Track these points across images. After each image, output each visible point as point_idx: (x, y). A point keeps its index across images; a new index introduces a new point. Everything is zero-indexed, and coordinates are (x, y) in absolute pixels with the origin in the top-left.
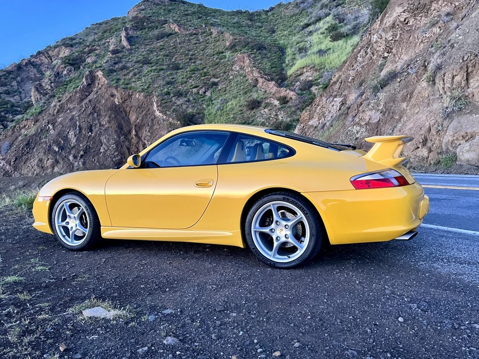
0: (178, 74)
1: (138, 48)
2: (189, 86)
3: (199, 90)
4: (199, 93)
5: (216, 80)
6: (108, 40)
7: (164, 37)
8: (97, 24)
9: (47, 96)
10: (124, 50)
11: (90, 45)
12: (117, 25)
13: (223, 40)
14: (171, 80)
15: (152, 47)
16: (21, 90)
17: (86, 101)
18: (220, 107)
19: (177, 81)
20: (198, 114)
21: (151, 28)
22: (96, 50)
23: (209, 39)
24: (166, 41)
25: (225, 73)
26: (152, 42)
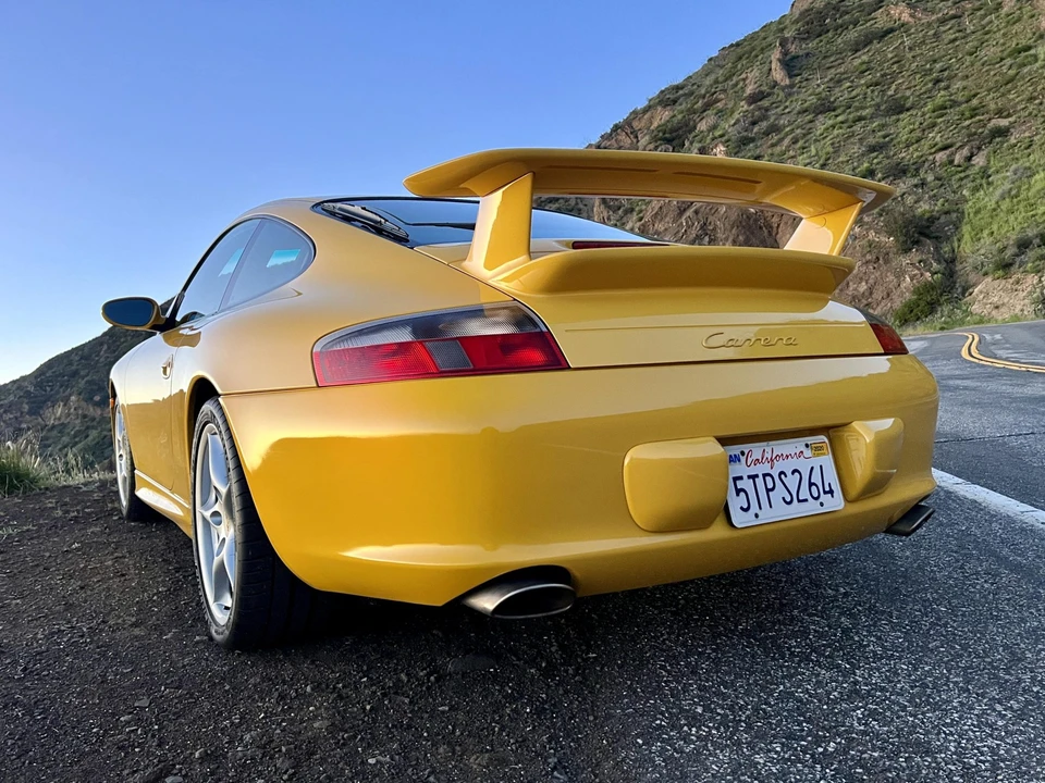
0: (901, 124)
1: (807, 80)
2: (926, 147)
3: (953, 154)
4: (951, 162)
5: (1004, 122)
6: (744, 76)
7: (871, 42)
8: (732, 45)
9: (620, 212)
10: (775, 90)
11: (707, 92)
12: (765, 39)
13: (1033, 16)
14: (882, 140)
15: (842, 70)
16: (581, 206)
17: (689, 213)
18: (1011, 189)
19: (895, 142)
20: (947, 213)
21: (844, 27)
22: (718, 101)
23: (991, 22)
24: (878, 51)
25: (1031, 99)
26: (843, 59)
